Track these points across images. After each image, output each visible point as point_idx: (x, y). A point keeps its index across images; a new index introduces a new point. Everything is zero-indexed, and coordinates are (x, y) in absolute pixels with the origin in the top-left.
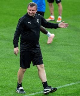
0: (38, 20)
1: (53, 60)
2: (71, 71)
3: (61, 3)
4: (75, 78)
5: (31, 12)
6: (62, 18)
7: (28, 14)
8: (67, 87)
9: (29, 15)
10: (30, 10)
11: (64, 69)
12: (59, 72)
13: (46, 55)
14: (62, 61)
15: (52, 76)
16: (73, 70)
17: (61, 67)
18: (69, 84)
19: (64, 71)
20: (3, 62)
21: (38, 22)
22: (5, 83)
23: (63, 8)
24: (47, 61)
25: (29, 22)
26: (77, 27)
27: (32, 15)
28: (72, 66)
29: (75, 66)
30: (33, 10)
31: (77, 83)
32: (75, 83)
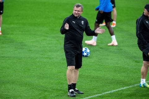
0: (83, 22)
1: (107, 65)
2: (125, 75)
3: (115, 8)
4: (128, 81)
5: (76, 12)
6: (116, 23)
7: (74, 14)
8: (121, 91)
9: (74, 16)
10: (76, 11)
11: (118, 73)
12: (113, 76)
13: (101, 59)
14: (117, 66)
15: (106, 80)
16: (127, 74)
17: (115, 71)
18: (123, 88)
19: (118, 75)
20: (59, 66)
21: (83, 24)
22: (61, 87)
23: (117, 13)
24: (101, 65)
25: (73, 22)
26: (131, 32)
27: (77, 16)
28: (126, 70)
29: (129, 70)
30: (78, 11)
31: (131, 87)
32: (129, 87)
